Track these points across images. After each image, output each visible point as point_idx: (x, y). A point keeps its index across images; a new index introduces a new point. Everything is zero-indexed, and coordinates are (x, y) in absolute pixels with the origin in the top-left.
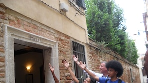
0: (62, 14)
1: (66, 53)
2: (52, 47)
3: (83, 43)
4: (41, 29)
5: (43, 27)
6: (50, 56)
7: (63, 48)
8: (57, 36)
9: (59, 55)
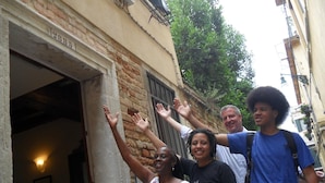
0: (119, 6)
1: (137, 95)
2: (103, 71)
3: (171, 83)
4: (74, 23)
5: (79, 21)
6: (99, 92)
7: (129, 81)
8: (113, 51)
9: (121, 95)
